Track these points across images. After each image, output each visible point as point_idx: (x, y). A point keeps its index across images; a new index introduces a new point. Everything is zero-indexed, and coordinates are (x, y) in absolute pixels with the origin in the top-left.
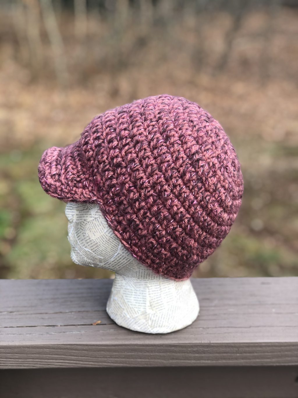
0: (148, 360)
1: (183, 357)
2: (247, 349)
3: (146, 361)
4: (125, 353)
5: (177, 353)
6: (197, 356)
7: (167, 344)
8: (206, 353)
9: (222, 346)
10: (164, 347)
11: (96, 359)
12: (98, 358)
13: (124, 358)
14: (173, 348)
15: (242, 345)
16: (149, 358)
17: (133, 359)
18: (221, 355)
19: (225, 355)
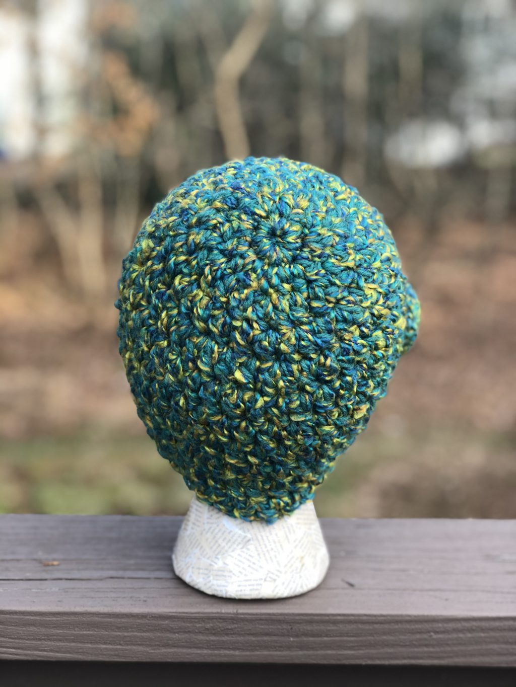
0: (119, 647)
1: (186, 642)
2: (309, 628)
3: (116, 650)
4: (75, 631)
5: (175, 633)
6: (213, 641)
7: (155, 614)
8: (231, 634)
9: (261, 620)
10: (148, 620)
11: (21, 641)
12: (24, 639)
13: (73, 641)
14: (167, 622)
15: (297, 618)
16: (122, 642)
17: (91, 643)
18: (259, 638)
19: (265, 638)
